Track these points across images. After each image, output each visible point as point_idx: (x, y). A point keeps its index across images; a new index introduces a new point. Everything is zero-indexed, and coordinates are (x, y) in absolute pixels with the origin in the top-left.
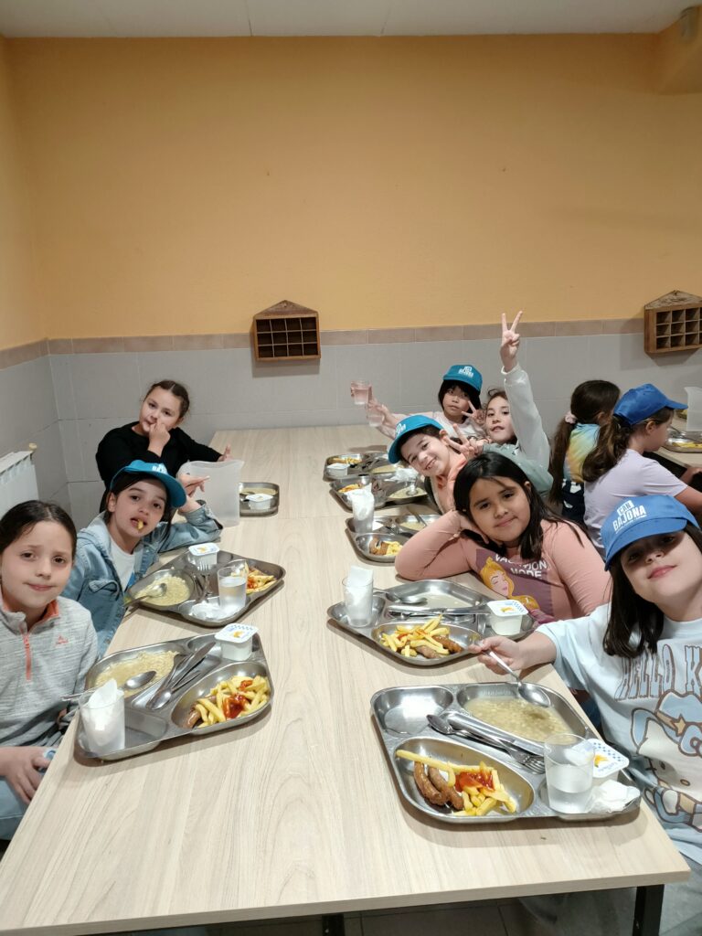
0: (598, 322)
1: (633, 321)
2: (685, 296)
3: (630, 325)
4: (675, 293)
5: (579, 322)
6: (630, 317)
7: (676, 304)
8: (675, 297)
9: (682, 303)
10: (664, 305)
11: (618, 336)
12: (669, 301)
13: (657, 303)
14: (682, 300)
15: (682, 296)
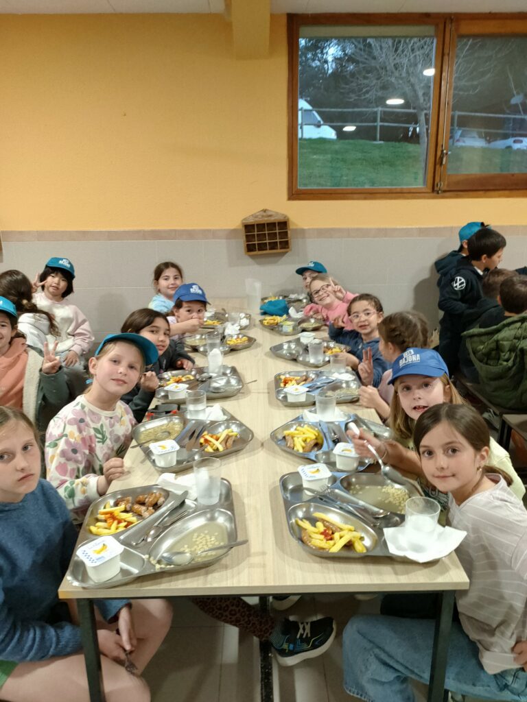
0: (209, 231)
1: (234, 231)
2: (273, 214)
3: (232, 233)
4: (265, 211)
5: (194, 231)
6: (233, 227)
7: (266, 219)
8: (264, 214)
9: (269, 218)
10: (257, 219)
11: (224, 241)
12: (260, 217)
13: (251, 218)
14: (270, 216)
15: (269, 213)
